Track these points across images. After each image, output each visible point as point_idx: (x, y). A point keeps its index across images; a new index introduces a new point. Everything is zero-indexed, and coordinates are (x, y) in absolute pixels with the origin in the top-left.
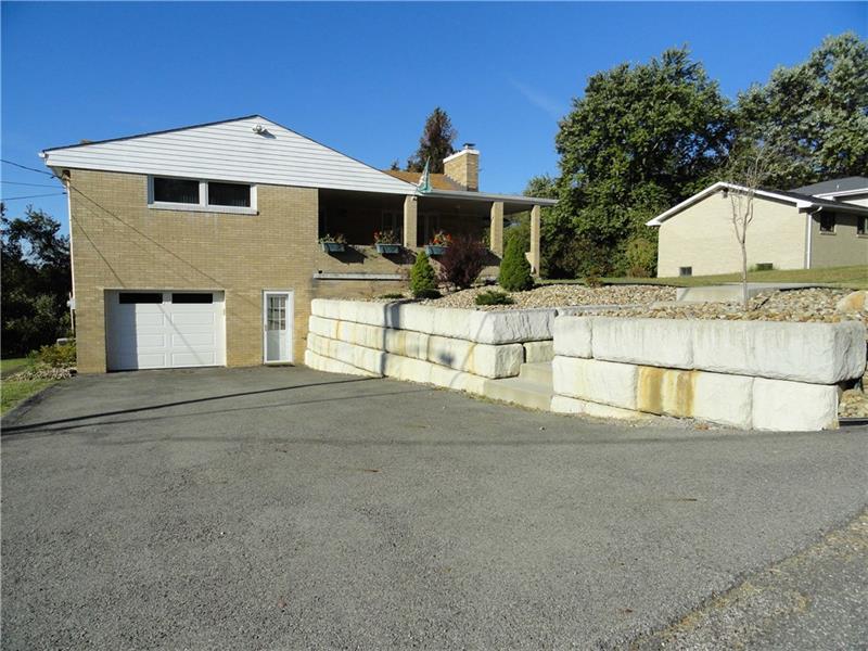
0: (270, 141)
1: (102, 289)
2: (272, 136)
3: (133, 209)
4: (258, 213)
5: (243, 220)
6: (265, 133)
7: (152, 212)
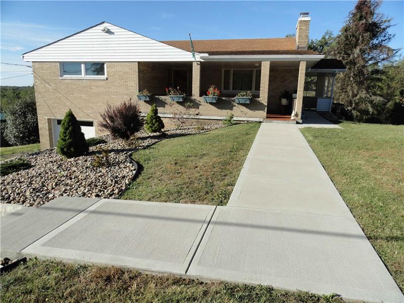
0: (112, 36)
1: (47, 118)
2: (113, 33)
3: (55, 80)
4: (107, 79)
5: (100, 83)
6: (108, 32)
7: (62, 81)
